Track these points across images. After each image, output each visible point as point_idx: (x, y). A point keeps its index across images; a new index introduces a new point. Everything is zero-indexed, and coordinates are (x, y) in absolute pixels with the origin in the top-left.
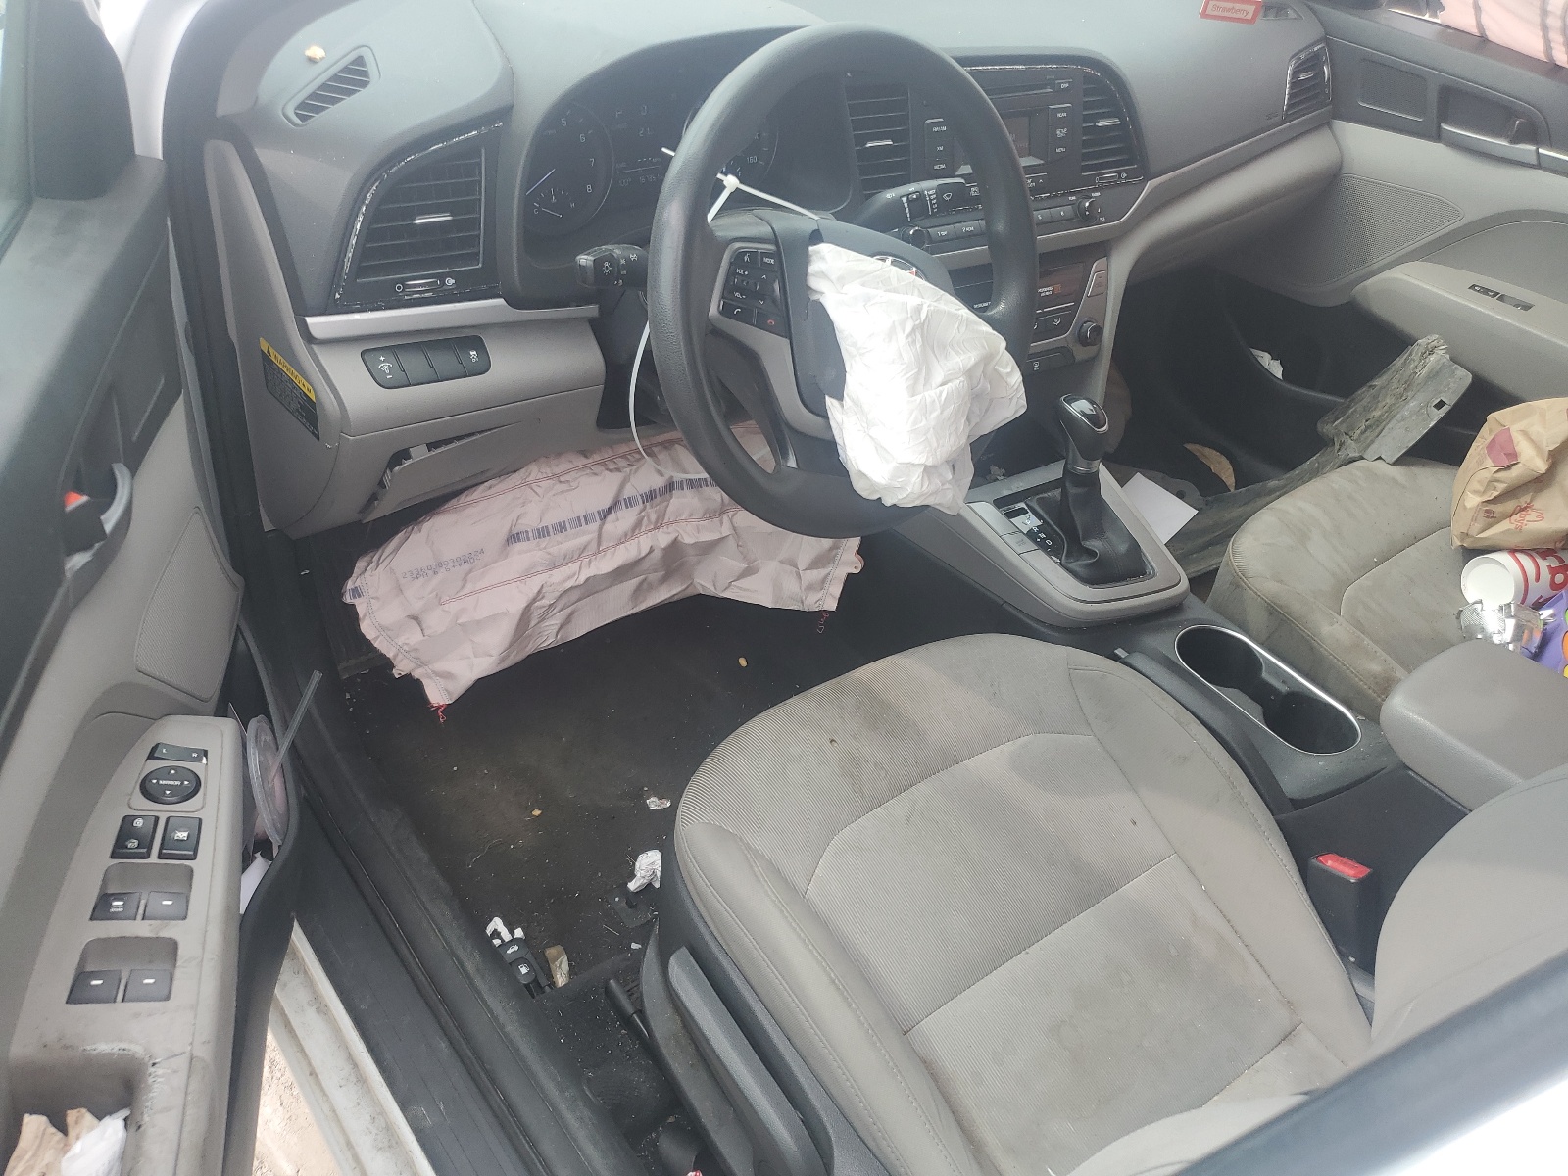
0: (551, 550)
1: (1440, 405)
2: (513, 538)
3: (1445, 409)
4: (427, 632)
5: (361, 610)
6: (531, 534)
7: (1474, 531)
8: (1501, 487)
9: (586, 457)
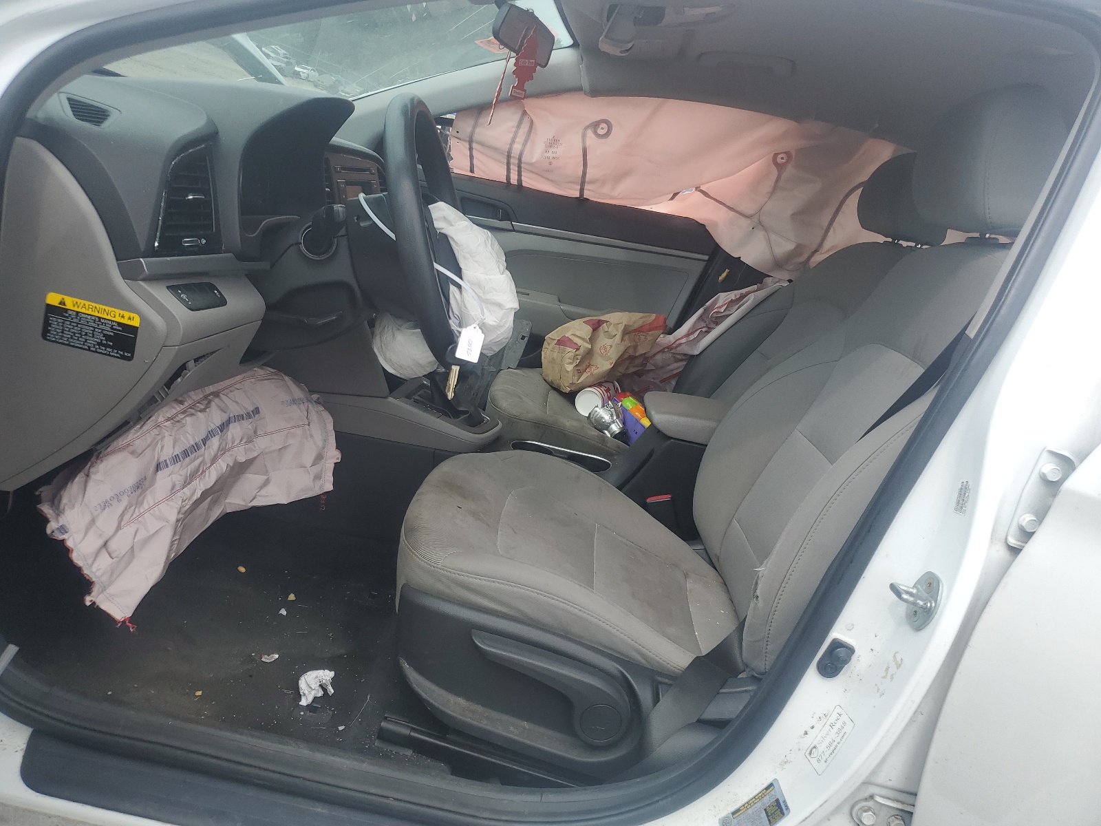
0: (181, 472)
1: (523, 338)
2: (158, 467)
3: (526, 339)
4: (113, 555)
5: (70, 544)
6: (168, 462)
7: (575, 381)
8: (579, 357)
9: (182, 402)
